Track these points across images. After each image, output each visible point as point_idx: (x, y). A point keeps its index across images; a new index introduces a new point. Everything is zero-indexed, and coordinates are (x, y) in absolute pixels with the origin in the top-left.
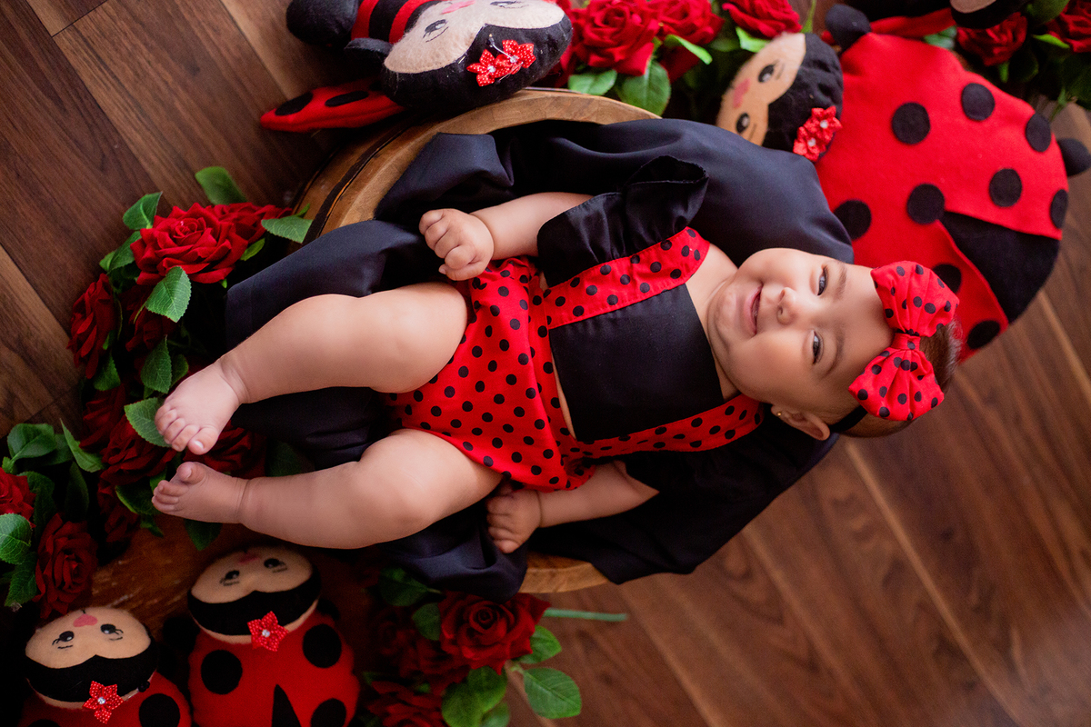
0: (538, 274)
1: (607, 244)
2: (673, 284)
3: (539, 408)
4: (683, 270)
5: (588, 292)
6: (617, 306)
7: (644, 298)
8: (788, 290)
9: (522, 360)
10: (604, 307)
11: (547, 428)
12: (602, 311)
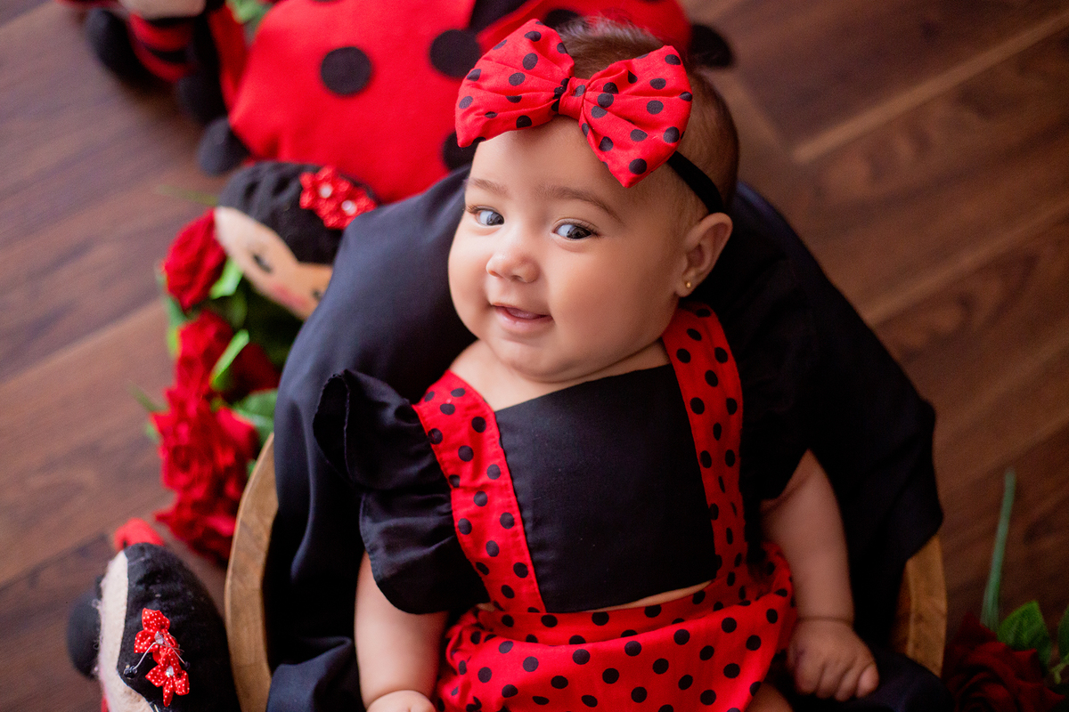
0: (477, 612)
1: (429, 521)
2: (491, 431)
3: (656, 638)
4: (475, 413)
5: (495, 554)
6: (517, 515)
7: (507, 475)
8: (489, 266)
9: (582, 659)
10: (516, 534)
11: (689, 626)
12: (522, 537)
